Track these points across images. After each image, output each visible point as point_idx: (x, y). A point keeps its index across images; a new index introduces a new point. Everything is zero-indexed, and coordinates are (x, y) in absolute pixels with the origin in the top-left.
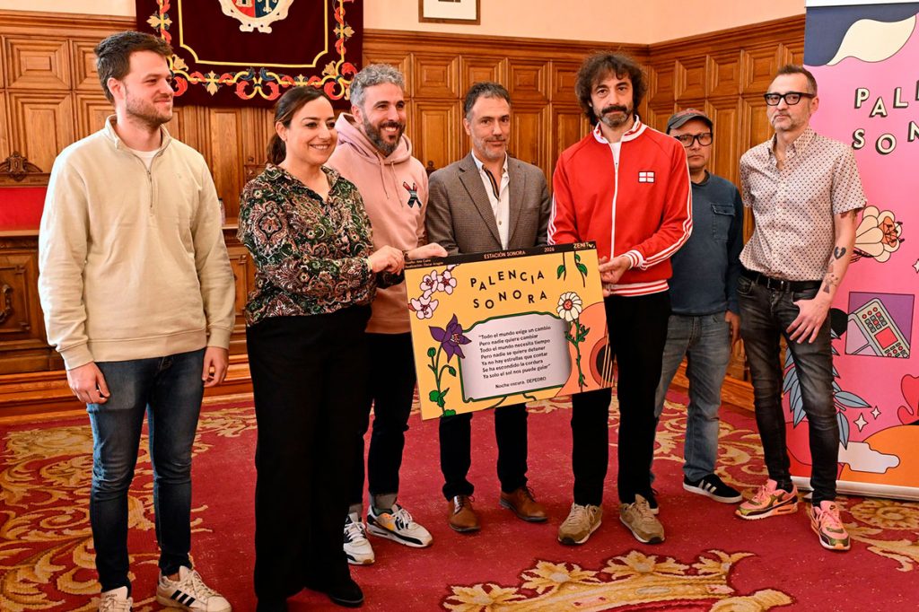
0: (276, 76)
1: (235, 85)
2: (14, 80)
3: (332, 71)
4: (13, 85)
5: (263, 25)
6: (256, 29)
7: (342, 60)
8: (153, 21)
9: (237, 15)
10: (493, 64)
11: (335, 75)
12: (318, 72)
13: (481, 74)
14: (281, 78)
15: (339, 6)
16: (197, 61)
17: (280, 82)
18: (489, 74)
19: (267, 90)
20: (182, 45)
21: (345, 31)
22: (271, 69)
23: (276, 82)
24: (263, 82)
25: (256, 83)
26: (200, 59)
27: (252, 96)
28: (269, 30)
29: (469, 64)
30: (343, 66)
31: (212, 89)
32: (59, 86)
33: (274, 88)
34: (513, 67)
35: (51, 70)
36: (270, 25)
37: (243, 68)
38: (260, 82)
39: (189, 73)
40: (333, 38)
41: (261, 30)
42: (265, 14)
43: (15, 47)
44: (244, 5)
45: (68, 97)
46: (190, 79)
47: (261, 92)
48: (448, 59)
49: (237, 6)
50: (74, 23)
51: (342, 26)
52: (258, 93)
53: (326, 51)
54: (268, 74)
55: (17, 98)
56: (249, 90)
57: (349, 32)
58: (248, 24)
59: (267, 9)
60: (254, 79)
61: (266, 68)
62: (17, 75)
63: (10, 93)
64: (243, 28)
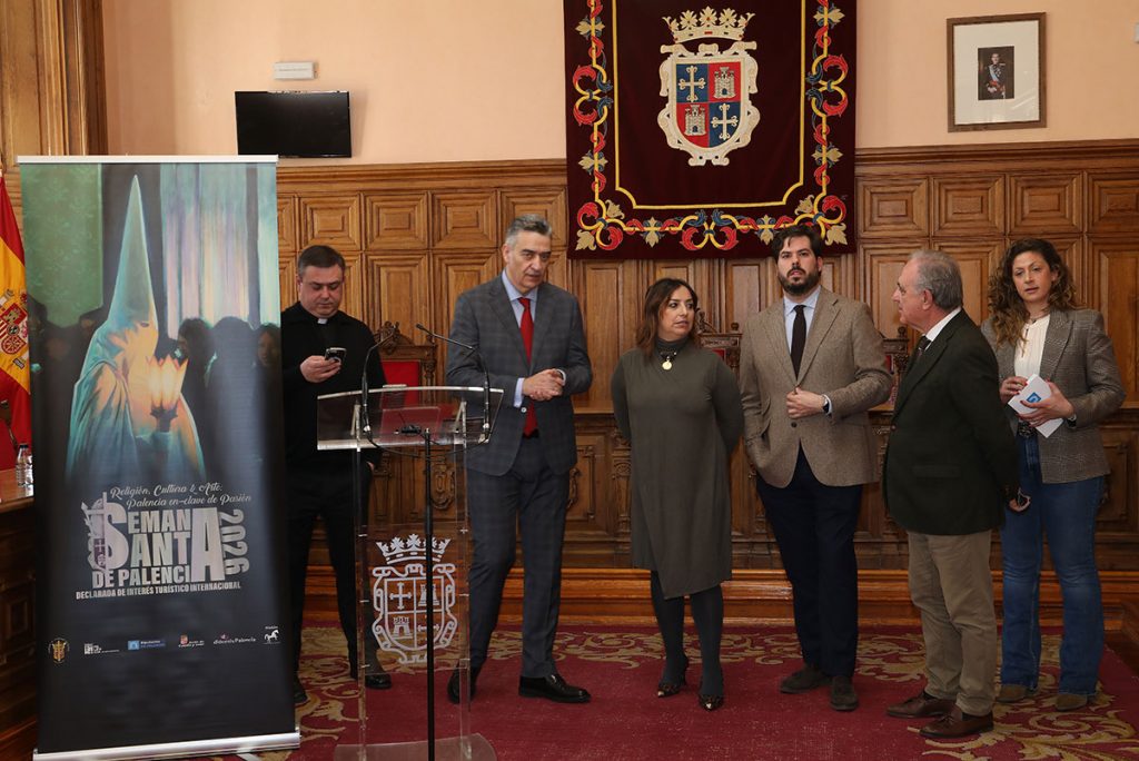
0: (734, 220)
1: (680, 232)
2: (440, 239)
3: (809, 209)
4: (437, 246)
5: (718, 156)
6: (709, 162)
7: (824, 193)
8: (586, 162)
9: (687, 146)
10: (1065, 183)
11: (813, 212)
12: (789, 211)
13: (1042, 198)
14: (739, 221)
15: (821, 122)
16: (635, 206)
17: (738, 226)
18: (1056, 198)
19: (720, 237)
20: (618, 188)
21: (828, 155)
22: (727, 211)
23: (733, 226)
24: (715, 227)
25: (707, 228)
26: (638, 204)
27: (701, 246)
28: (726, 162)
29: (1024, 184)
30: (824, 201)
31: (652, 239)
32: (485, 244)
33: (730, 234)
34: (1097, 184)
35: (478, 226)
36: (727, 156)
37: (692, 212)
38: (712, 228)
39: (625, 221)
40: (811, 165)
41: (715, 162)
42: (722, 141)
43: (443, 202)
44: (695, 134)
45: (494, 256)
46: (625, 229)
47: (713, 240)
48: (985, 181)
49: (686, 136)
50: (502, 172)
51: (824, 148)
52: (709, 240)
53: (801, 183)
54: (723, 217)
55: (441, 260)
56: (698, 238)
57: (834, 155)
58: (699, 156)
59: (724, 135)
60: (705, 224)
61: (720, 209)
62: (443, 234)
63: (434, 255)
64: (692, 163)
